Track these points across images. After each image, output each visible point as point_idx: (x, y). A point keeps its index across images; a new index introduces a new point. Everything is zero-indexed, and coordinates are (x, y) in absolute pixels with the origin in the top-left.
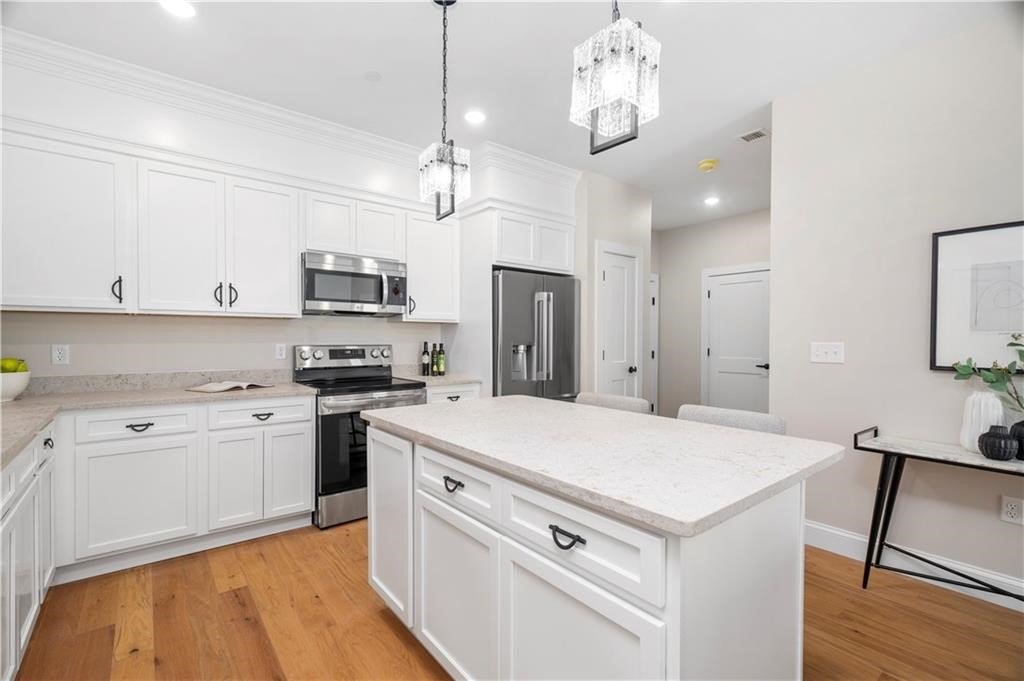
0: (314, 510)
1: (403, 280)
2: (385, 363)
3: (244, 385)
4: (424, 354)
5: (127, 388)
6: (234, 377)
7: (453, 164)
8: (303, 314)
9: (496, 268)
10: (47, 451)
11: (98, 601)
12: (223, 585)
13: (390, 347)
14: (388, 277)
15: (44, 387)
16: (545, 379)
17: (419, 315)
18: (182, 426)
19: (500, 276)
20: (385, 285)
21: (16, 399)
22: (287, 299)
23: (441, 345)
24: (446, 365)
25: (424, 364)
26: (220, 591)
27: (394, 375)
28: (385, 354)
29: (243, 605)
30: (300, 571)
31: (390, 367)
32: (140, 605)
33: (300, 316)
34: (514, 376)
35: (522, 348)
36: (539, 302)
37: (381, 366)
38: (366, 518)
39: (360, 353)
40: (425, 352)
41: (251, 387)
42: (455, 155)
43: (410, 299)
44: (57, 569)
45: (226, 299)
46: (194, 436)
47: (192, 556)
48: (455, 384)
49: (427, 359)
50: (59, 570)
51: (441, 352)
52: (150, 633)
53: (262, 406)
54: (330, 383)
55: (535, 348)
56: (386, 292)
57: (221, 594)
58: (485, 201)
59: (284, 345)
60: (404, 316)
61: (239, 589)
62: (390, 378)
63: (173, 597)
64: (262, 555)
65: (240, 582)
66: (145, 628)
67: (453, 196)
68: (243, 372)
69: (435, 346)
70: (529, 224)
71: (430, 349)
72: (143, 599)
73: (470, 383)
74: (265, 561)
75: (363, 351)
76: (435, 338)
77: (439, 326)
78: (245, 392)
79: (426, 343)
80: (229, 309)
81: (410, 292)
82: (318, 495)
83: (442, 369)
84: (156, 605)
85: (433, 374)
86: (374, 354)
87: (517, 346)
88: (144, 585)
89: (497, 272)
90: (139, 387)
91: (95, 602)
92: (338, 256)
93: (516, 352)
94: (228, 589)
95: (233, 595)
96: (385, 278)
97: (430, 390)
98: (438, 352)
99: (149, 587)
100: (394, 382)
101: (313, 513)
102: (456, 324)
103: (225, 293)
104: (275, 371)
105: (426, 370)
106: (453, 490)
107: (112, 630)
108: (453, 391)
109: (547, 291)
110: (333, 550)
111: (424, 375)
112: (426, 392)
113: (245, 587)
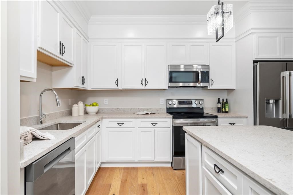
0: (171, 161)
1: (208, 72)
2: (201, 107)
3: (149, 113)
4: (218, 103)
5: (120, 112)
6: (147, 110)
7: (223, 13)
8: (169, 88)
9: (254, 62)
10: (98, 129)
11: (110, 175)
12: (140, 181)
13: (202, 100)
14: (201, 71)
15: (103, 111)
16: (288, 117)
17: (215, 86)
18: (131, 125)
19: (258, 66)
20: (200, 75)
21: (96, 113)
22: (163, 83)
23: (227, 99)
24: (229, 109)
25: (218, 108)
26: (139, 183)
27: (204, 112)
28: (201, 103)
29: (144, 191)
30: (164, 184)
31: (203, 108)
32: (118, 180)
33: (168, 88)
34: (267, 115)
35: (272, 101)
36: (283, 77)
37: (199, 108)
38: (185, 169)
39: (190, 102)
40: (219, 102)
41: (151, 113)
42: (224, 8)
43: (211, 80)
44: (102, 162)
45: (144, 84)
46: (134, 128)
47: (134, 168)
48: (233, 117)
49: (219, 106)
50: (102, 163)
51: (227, 102)
52: (118, 190)
53: (154, 121)
54: (183, 114)
55: (281, 102)
56: (200, 77)
57: (139, 184)
58: (249, 30)
59: (163, 99)
60: (208, 87)
61: (144, 184)
62: (203, 113)
63: (126, 180)
64: (153, 174)
65: (145, 182)
66: (118, 188)
67: (223, 29)
68: (150, 108)
69: (223, 100)
70: (277, 37)
71: (221, 101)
72: (119, 178)
73: (241, 117)
74: (154, 176)
75: (192, 101)
76: (223, 96)
77: (226, 91)
78: (149, 116)
79: (219, 99)
80: (145, 87)
81: (211, 77)
82: (172, 156)
83: (227, 110)
84: (122, 181)
85: (223, 112)
86: (196, 103)
87: (269, 100)
88: (120, 173)
89: (256, 64)
90: (123, 112)
91: (109, 175)
92: (186, 65)
93: (268, 103)
94: (141, 183)
95: (142, 186)
96: (199, 72)
97: (220, 120)
98: (225, 102)
99: (122, 175)
100: (205, 115)
101: (171, 162)
102: (234, 90)
103: (144, 82)
104: (160, 108)
105: (219, 110)
106: (218, 173)
107: (110, 185)
108: (232, 120)
109: (289, 71)
110: (176, 179)
111: (218, 112)
112: (218, 120)
113: (146, 184)
